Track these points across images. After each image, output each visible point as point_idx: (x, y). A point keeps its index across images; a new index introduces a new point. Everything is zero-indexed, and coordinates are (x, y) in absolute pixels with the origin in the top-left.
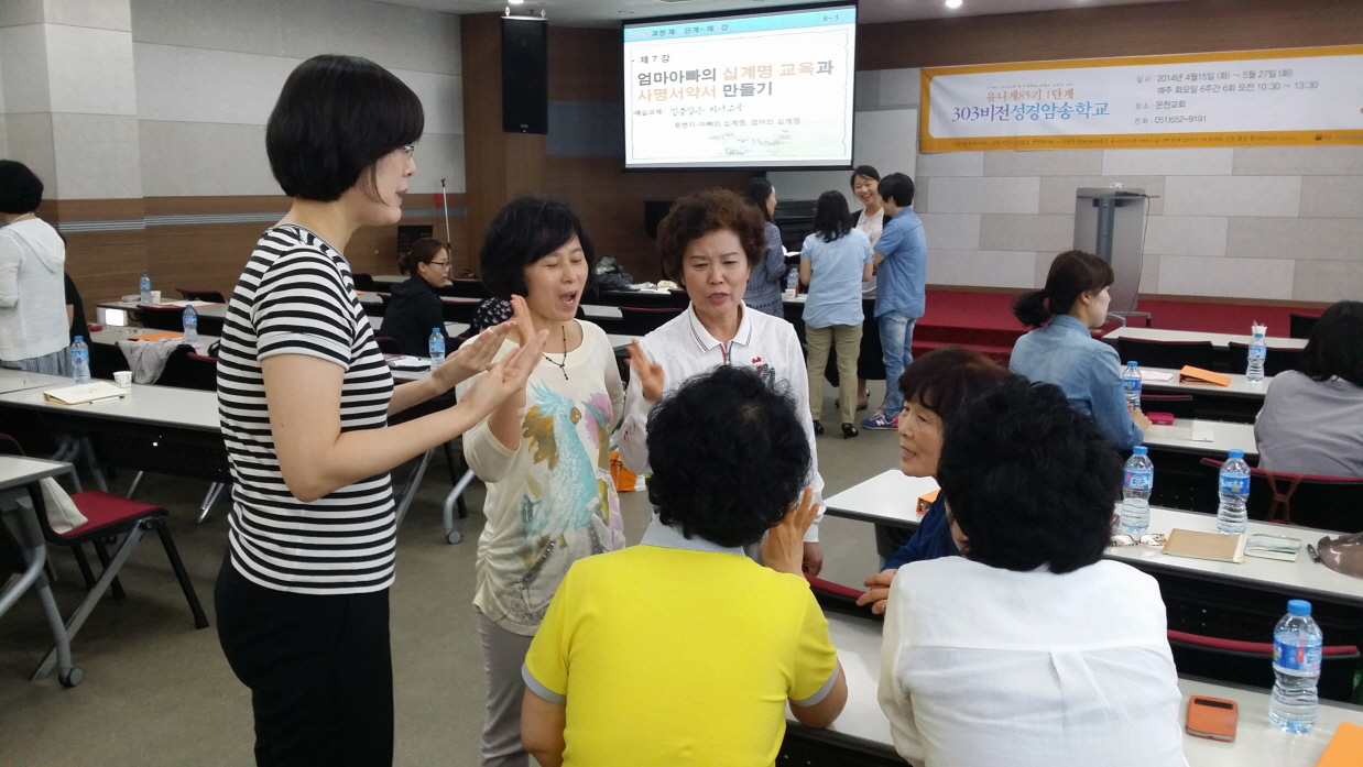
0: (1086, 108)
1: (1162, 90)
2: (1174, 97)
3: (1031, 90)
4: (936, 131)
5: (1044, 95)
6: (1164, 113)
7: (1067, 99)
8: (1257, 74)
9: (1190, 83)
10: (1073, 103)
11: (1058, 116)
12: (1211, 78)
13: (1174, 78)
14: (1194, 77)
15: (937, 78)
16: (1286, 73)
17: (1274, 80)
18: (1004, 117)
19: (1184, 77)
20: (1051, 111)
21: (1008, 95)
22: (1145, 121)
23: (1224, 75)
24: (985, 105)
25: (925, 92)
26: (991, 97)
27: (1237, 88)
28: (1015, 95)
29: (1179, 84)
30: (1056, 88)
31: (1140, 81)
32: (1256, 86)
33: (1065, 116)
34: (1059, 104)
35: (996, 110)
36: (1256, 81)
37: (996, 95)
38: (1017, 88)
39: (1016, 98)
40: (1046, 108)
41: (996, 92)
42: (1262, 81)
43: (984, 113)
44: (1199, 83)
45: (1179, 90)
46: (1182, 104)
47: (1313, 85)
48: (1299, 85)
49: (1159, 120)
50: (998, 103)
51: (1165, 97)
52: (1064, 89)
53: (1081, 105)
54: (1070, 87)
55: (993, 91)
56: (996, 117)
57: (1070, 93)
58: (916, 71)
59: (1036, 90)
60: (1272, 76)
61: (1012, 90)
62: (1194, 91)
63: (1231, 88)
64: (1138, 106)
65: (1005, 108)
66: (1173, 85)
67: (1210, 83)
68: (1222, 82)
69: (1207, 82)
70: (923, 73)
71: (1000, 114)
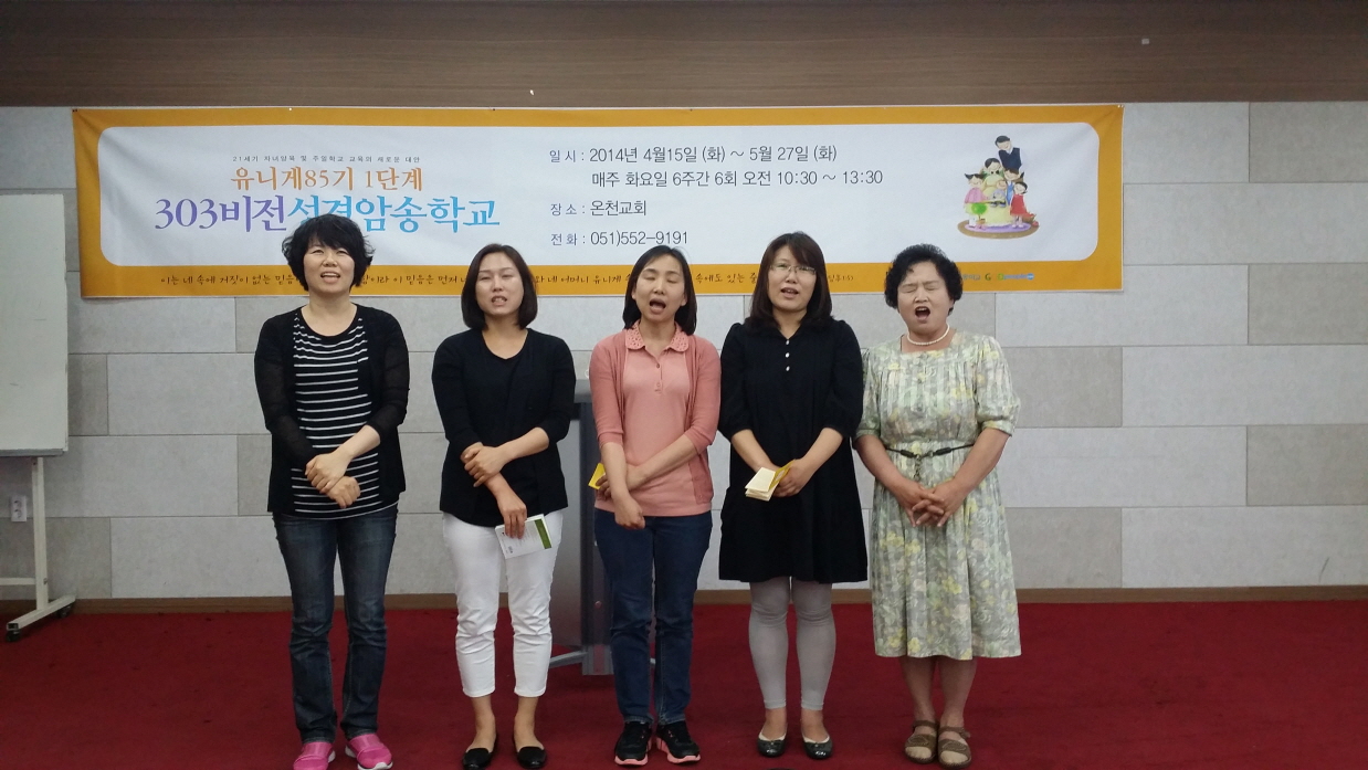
0: (450, 209)
1: (600, 179)
2: (623, 193)
3: (330, 166)
4: (119, 248)
5: (360, 179)
6: (607, 224)
7: (409, 191)
8: (775, 155)
9: (652, 167)
10: (422, 199)
11: (392, 224)
12: (691, 159)
13: (621, 155)
14: (660, 155)
15: (114, 132)
16: (827, 153)
17: (809, 166)
18: (275, 222)
19: (641, 153)
20: (376, 214)
21: (281, 178)
22: (572, 240)
23: (715, 154)
24: (229, 195)
25: (88, 162)
26: (242, 179)
27: (741, 179)
28: (295, 176)
29: (633, 168)
30: (385, 166)
31: (555, 157)
32: (775, 178)
33: (409, 226)
34: (395, 198)
35: (255, 209)
36: (774, 166)
37: (252, 174)
38: (298, 162)
39: (298, 185)
40: (365, 207)
41: (252, 168)
42: (784, 167)
43: (229, 212)
44: (670, 167)
45: (632, 179)
46: (641, 208)
47: (874, 177)
48: (851, 177)
49: (598, 238)
50: (260, 192)
51: (606, 193)
52: (404, 167)
53: (438, 205)
54: (413, 165)
55: (246, 165)
56: (257, 223)
57: (416, 177)
58: (63, 114)
59: (342, 167)
60: (802, 158)
61: (288, 166)
62: (662, 183)
63: (730, 178)
64: (556, 209)
65: (275, 203)
66: (622, 168)
67: (689, 167)
68: (713, 167)
69: (683, 167)
70: (79, 119)
71: (265, 216)
